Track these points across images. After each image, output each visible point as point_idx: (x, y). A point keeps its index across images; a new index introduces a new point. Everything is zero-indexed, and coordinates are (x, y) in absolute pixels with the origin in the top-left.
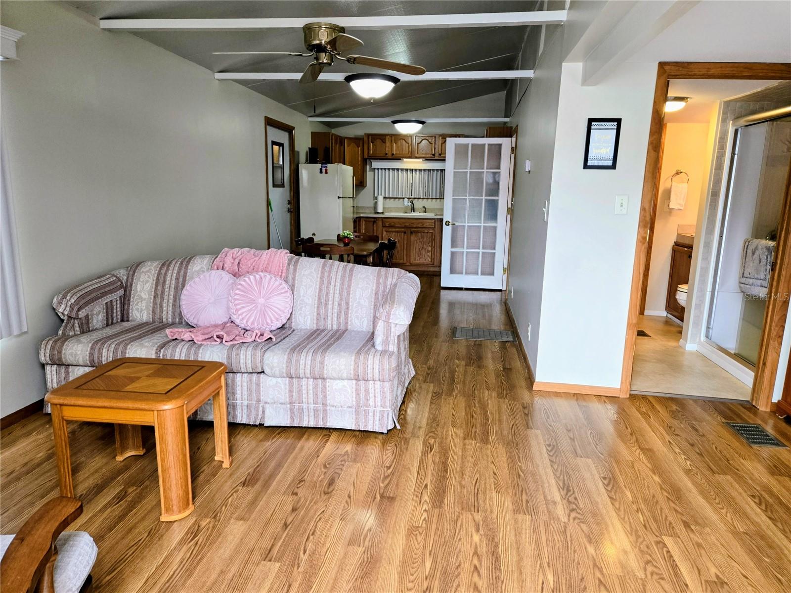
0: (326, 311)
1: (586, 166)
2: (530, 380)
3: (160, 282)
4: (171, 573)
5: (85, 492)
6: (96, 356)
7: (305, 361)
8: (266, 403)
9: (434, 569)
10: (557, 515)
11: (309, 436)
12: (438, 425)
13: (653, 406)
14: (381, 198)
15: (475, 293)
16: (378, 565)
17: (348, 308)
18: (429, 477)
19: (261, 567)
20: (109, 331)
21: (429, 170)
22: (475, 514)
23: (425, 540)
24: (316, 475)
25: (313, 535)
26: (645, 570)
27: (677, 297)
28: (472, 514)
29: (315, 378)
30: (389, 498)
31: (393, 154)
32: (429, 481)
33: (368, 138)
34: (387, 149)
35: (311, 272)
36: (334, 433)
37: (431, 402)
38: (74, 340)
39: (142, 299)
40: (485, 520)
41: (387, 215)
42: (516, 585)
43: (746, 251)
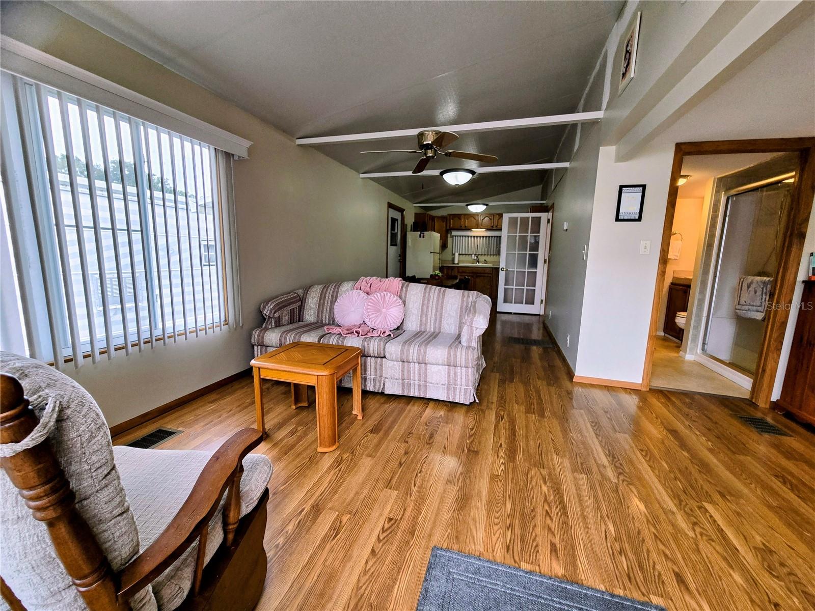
0: (427, 319)
1: (617, 219)
2: (570, 374)
3: (322, 297)
4: (323, 490)
5: (272, 427)
6: (283, 341)
7: (413, 351)
8: (386, 378)
9: (513, 509)
10: (608, 477)
11: (414, 403)
12: (505, 402)
13: (669, 398)
14: (457, 254)
15: (521, 316)
16: (469, 502)
17: (441, 317)
18: (503, 440)
19: (384, 492)
20: (291, 327)
21: (489, 237)
22: (541, 470)
23: (504, 486)
24: (421, 430)
25: (420, 473)
26: (694, 531)
27: (676, 321)
28: (539, 470)
29: (419, 363)
30: (474, 451)
31: (465, 227)
32: (503, 441)
33: (450, 217)
34: (462, 223)
35: (417, 293)
36: (431, 402)
37: (498, 386)
38: (271, 331)
39: (311, 308)
40: (550, 475)
41: (461, 265)
42: (582, 531)
43: (742, 286)
